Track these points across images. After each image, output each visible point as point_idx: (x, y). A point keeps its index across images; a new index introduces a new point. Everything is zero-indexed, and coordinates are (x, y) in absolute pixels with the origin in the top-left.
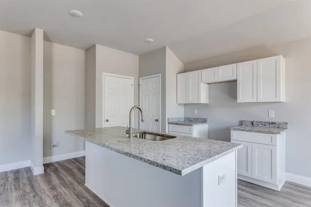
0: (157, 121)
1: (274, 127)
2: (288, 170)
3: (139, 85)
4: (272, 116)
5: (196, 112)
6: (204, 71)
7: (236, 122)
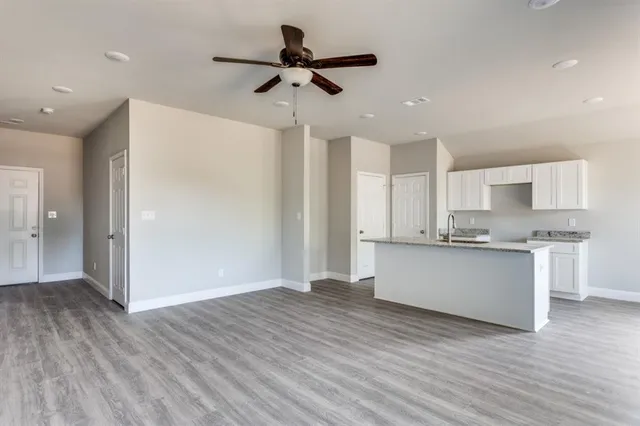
0: (422, 232)
1: (575, 236)
2: (591, 284)
3: (391, 185)
4: (573, 225)
5: (473, 221)
6: (489, 172)
7: (528, 232)
